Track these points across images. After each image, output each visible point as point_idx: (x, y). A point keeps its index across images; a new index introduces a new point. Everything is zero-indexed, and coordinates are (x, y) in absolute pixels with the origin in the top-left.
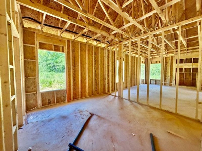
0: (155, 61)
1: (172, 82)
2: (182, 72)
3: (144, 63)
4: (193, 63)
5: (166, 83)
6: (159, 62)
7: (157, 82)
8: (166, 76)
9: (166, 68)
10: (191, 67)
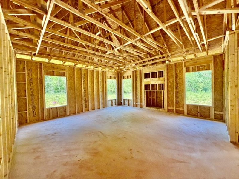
0: (126, 76)
1: (142, 103)
2: (150, 89)
3: (115, 79)
4: (159, 78)
5: (137, 103)
6: (126, 78)
7: (129, 103)
8: (137, 95)
9: (137, 84)
10: (157, 83)
